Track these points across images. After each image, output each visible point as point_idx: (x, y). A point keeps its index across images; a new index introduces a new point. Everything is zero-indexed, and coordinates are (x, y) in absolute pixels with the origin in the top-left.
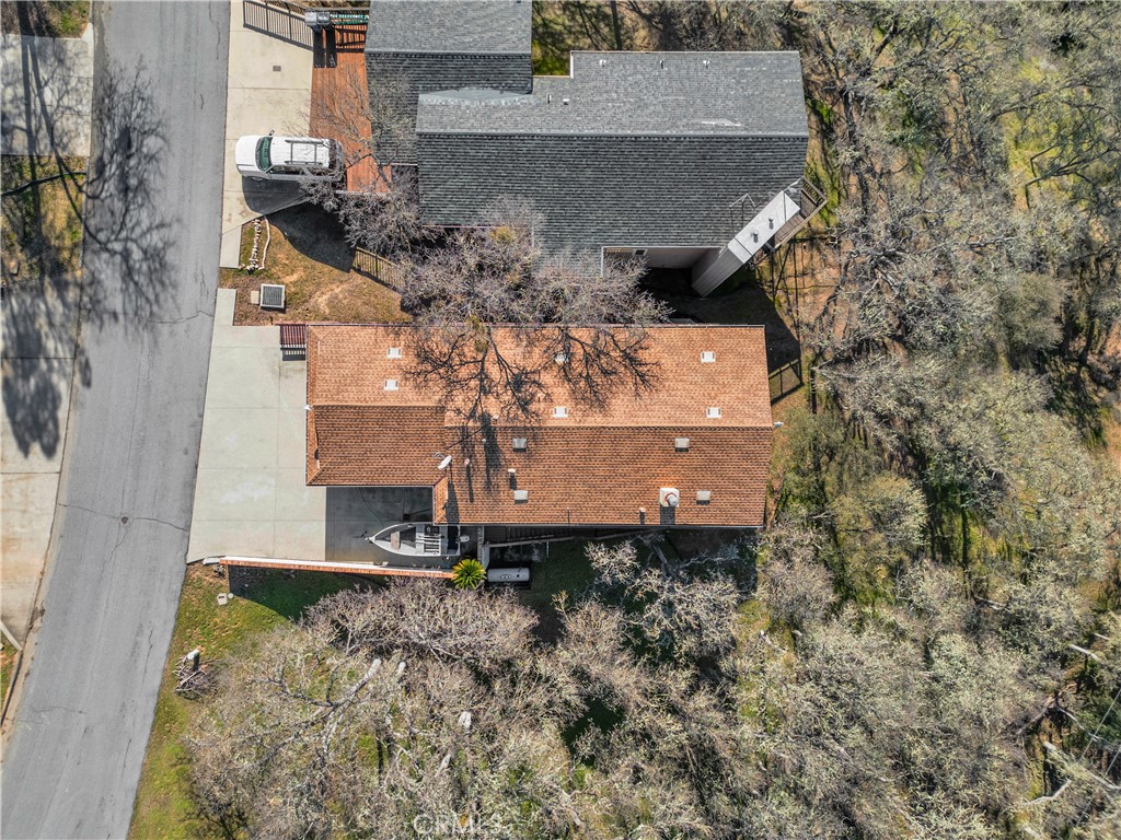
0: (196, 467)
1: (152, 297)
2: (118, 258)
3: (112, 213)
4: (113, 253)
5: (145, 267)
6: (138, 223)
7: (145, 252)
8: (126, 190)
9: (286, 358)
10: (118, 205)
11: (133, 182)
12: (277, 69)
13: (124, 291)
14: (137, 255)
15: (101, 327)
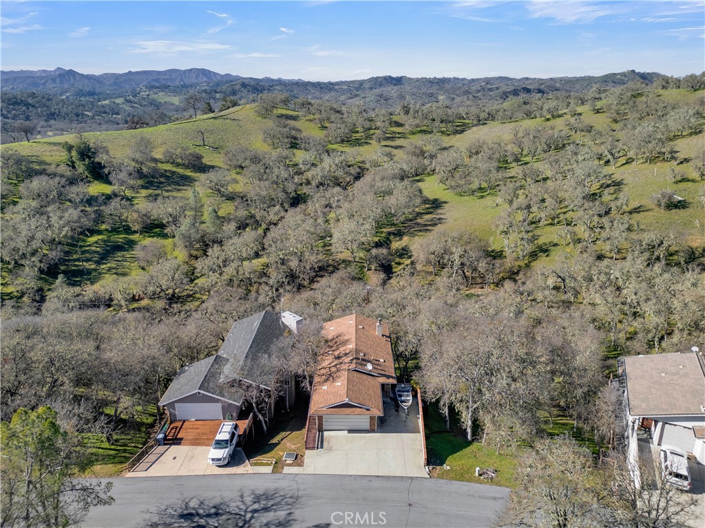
0: (378, 476)
1: (282, 498)
2: (255, 515)
3: (228, 519)
4: (252, 517)
5: (264, 502)
6: (238, 507)
7: (255, 502)
8: (217, 514)
9: (322, 447)
10: (224, 517)
11: (213, 511)
12: (175, 458)
13: (275, 511)
14: (256, 506)
15: (295, 520)
